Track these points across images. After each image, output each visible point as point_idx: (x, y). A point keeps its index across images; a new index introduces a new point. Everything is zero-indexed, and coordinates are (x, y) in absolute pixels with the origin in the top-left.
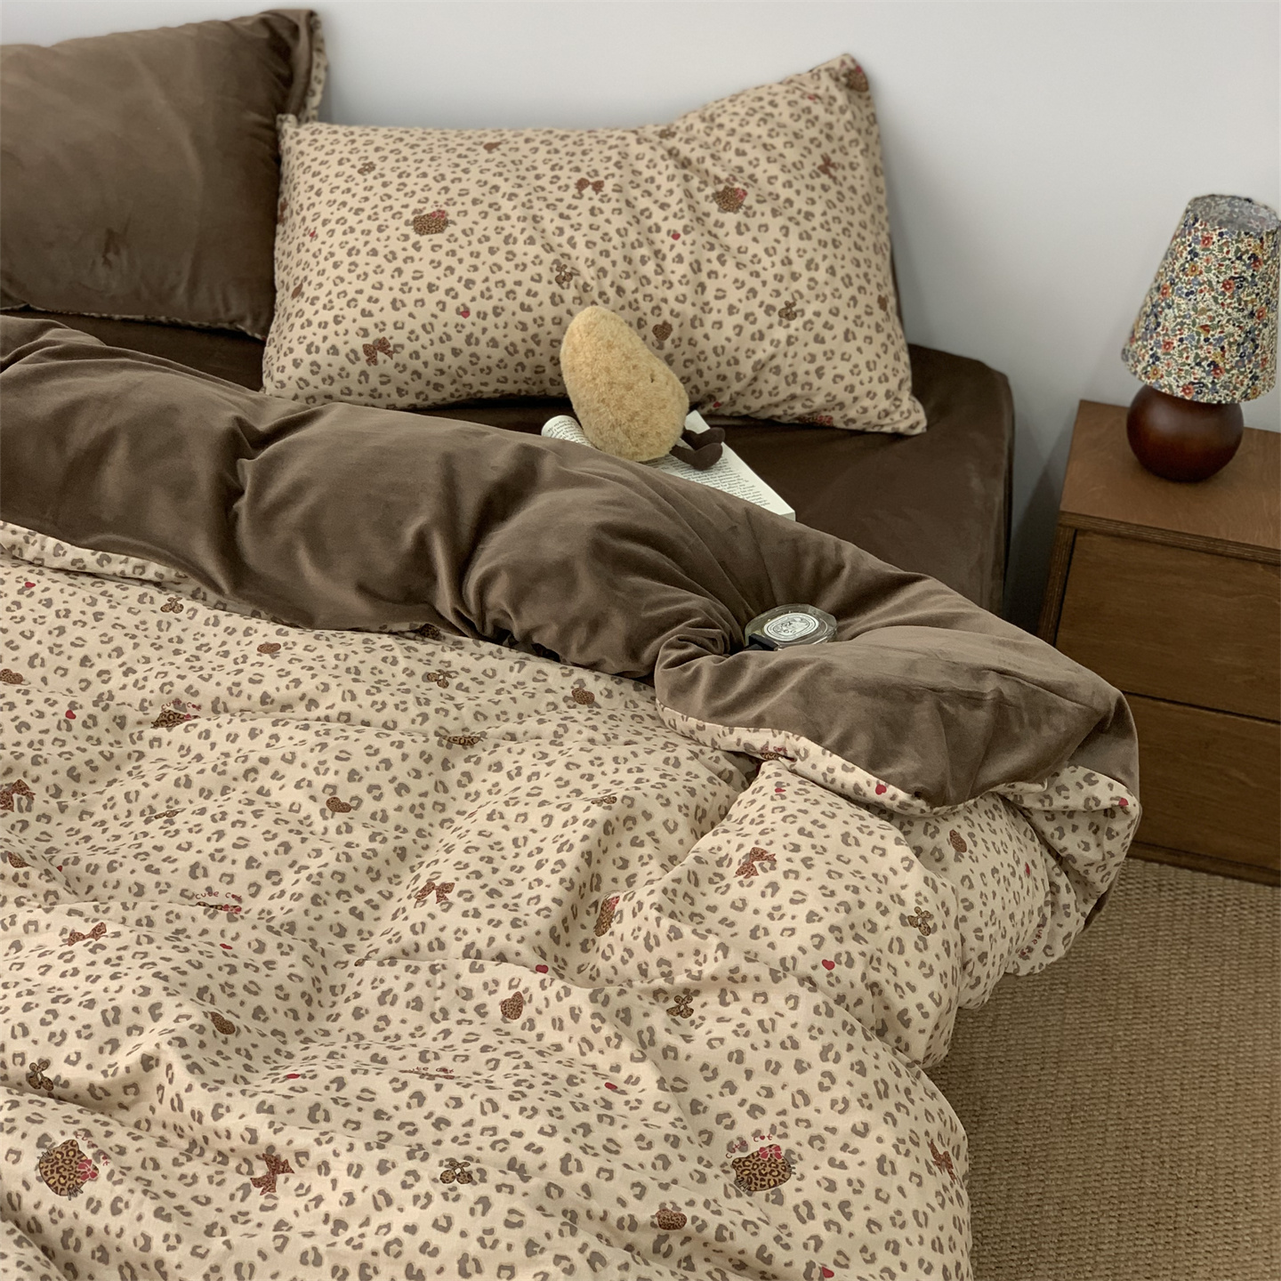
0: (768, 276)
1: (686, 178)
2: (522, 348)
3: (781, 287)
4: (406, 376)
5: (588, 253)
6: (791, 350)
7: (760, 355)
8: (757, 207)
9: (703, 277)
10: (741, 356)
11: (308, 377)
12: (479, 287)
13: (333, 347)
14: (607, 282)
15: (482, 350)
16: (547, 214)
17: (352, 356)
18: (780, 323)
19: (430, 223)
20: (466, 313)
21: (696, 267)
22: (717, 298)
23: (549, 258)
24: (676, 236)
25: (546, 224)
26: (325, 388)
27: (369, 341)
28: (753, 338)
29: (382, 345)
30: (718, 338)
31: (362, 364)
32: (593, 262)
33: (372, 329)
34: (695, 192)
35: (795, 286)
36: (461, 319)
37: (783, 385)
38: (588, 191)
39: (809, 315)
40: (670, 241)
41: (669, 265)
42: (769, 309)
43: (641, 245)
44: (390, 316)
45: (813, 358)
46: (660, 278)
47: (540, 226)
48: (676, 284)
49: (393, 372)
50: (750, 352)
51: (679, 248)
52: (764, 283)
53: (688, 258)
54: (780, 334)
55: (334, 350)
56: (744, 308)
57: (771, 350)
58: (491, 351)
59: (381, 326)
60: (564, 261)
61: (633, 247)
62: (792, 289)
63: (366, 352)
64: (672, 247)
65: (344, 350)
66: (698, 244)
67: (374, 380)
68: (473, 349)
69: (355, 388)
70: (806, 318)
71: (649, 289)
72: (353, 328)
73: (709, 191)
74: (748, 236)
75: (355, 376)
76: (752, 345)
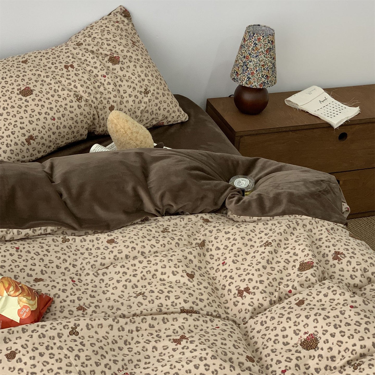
0: (136, 82)
1: (97, 57)
2: (73, 126)
3: (141, 84)
4: (40, 146)
5: (83, 89)
6: (150, 104)
7: (142, 108)
9: (118, 87)
10: (136, 110)
12: (55, 109)
14: (92, 96)
15: (62, 130)
17: (22, 144)
18: (145, 96)
19: (27, 92)
20: (54, 119)
21: (115, 85)
22: (124, 93)
24: (105, 76)
26: (17, 158)
27: (26, 137)
29: (31, 137)
30: (129, 106)
31: (26, 146)
32: (85, 91)
33: (26, 133)
34: (102, 61)
35: (145, 83)
36: (53, 122)
37: (150, 116)
38: (70, 68)
39: (152, 91)
40: (103, 78)
41: (106, 86)
42: (141, 92)
44: (30, 127)
45: (157, 105)
46: (106, 91)
47: (62, 84)
48: (112, 92)
49: (36, 146)
50: (139, 108)
52: (136, 85)
53: (112, 83)
55: (16, 144)
58: (65, 130)
59: (28, 131)
60: (76, 94)
61: (94, 83)
63: (27, 141)
64: (105, 80)
65: (19, 143)
66: (113, 77)
67: (31, 150)
68: (59, 131)
69: (26, 155)
71: (104, 96)
74: (125, 71)
75: (25, 151)
76: (138, 105)
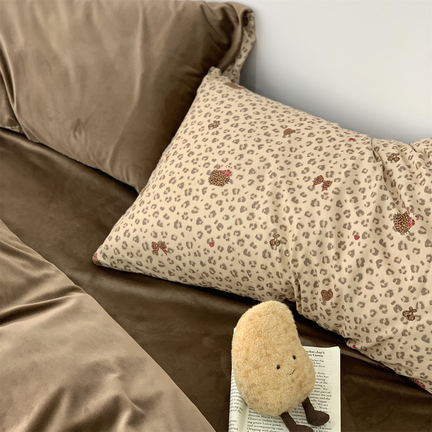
0: (405, 285)
1: (383, 198)
2: (240, 275)
3: (411, 296)
4: (173, 267)
5: (295, 231)
6: (404, 339)
7: (383, 334)
8: (417, 236)
9: (363, 270)
10: (371, 329)
11: (120, 249)
12: (225, 231)
13: (137, 237)
14: (300, 254)
15: (217, 268)
16: (287, 195)
17: (145, 246)
18: (402, 319)
20: (212, 244)
21: (361, 263)
22: (367, 287)
23: (271, 226)
24: (357, 237)
25: (282, 201)
26: (128, 258)
27: (156, 241)
28: (381, 321)
29: (162, 246)
30: (359, 313)
31: (150, 252)
32: (296, 239)
33: (159, 235)
34: (384, 209)
35: (422, 298)
36: (208, 247)
37: (394, 356)
38: (319, 187)
39: (423, 321)
40: (352, 238)
41: (345, 255)
42: (397, 308)
43: (331, 236)
44: (171, 230)
45: (417, 349)
46: (335, 263)
47: (278, 202)
48: (343, 270)
49: (166, 263)
50: (377, 330)
51: (355, 247)
52: (400, 290)
53: (357, 255)
54: (400, 326)
55: (137, 239)
56: (381, 300)
57: (390, 333)
58: (222, 270)
59: (165, 234)
60: (279, 232)
61: (326, 235)
62: (419, 300)
63: (153, 247)
64: (352, 243)
65: (142, 241)
66: (368, 248)
67: (155, 263)
68: (212, 266)
69: (144, 263)
70: (420, 323)
71: (327, 266)
72: (151, 230)
73: (394, 212)
74: (405, 252)
75: (144, 257)
76: (380, 325)
